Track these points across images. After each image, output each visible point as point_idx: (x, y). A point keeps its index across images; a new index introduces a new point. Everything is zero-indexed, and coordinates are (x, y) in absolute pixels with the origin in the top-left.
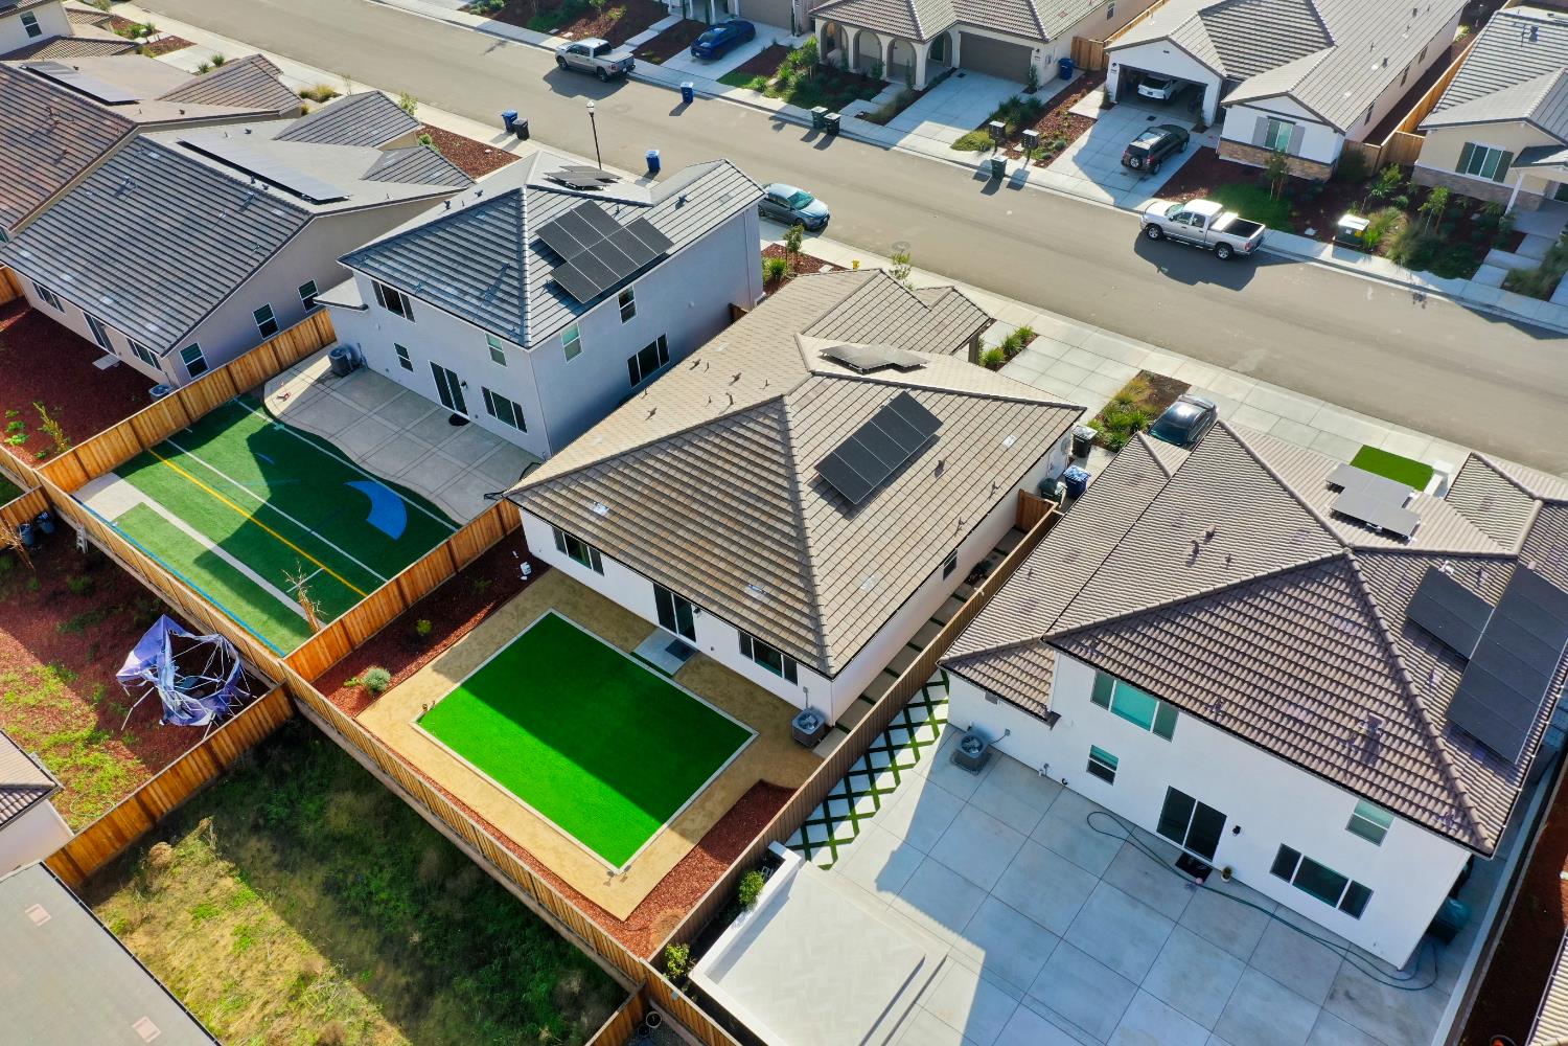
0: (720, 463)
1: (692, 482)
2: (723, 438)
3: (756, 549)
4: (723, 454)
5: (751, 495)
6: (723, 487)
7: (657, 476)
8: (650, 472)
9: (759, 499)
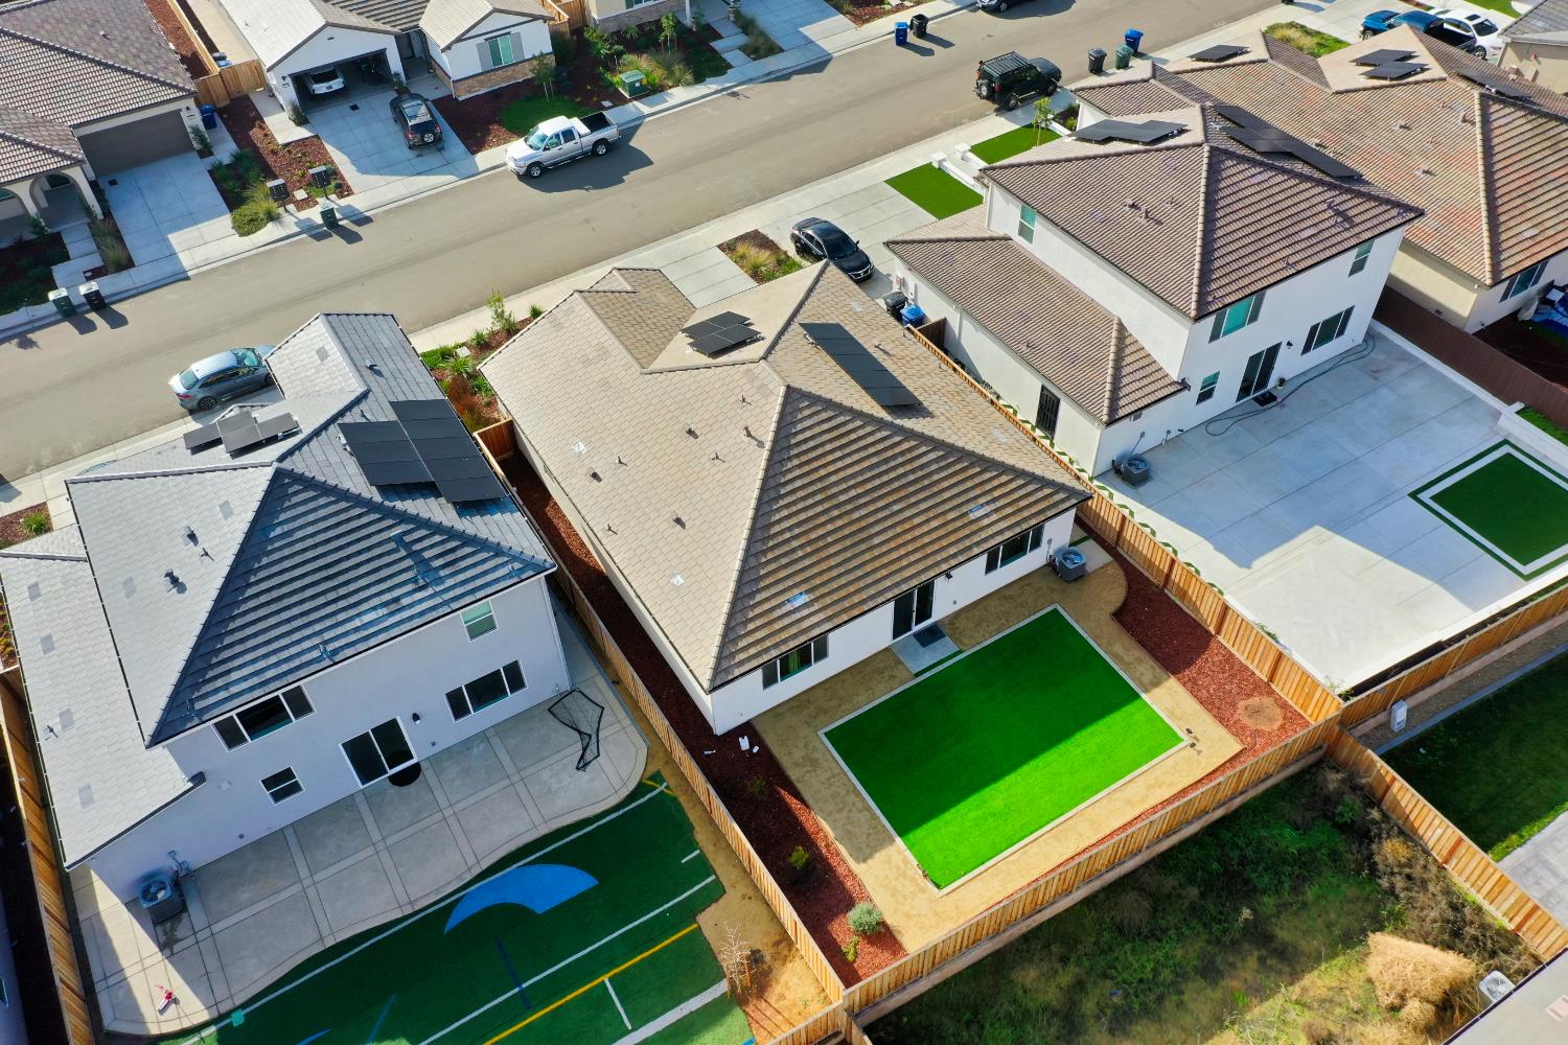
0: (823, 472)
1: (827, 505)
2: (797, 456)
3: (935, 489)
4: (815, 465)
5: (877, 465)
6: (852, 482)
7: (797, 531)
8: (788, 535)
9: (886, 461)
